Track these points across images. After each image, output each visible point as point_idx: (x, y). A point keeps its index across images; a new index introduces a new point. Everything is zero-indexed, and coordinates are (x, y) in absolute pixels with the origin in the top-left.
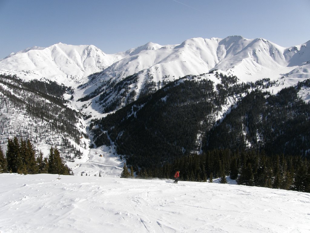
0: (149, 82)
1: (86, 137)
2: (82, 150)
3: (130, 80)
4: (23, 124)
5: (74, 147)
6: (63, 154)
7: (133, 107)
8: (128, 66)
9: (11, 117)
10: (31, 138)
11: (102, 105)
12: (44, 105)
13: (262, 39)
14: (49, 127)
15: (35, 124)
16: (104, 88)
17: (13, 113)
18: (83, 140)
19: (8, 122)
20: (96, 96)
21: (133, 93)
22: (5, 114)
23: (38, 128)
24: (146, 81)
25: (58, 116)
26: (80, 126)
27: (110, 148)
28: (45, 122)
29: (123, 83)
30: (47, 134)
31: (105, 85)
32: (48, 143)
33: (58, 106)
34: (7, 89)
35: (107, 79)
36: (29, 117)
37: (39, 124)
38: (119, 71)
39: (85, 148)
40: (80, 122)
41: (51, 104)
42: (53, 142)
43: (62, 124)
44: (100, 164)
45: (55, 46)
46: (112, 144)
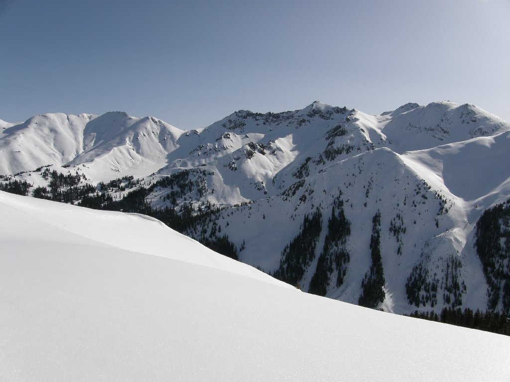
13: (152, 118)
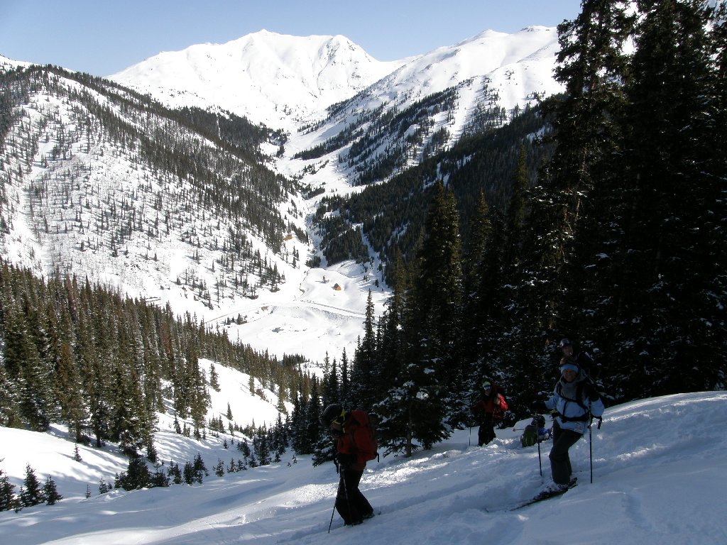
0: (487, 108)
1: (302, 237)
2: (283, 268)
3: (433, 104)
4: (125, 185)
5: (262, 257)
6: (227, 275)
7: (439, 165)
8: (429, 72)
9: (94, 164)
10: (140, 223)
11: (354, 167)
12: (196, 151)
14: (197, 199)
15: (156, 188)
16: (365, 126)
17: (102, 155)
18: (292, 243)
19: (86, 177)
20: (342, 146)
21: (441, 136)
22: (82, 155)
23: (165, 199)
24: (478, 106)
25: (230, 179)
26: (289, 212)
27: (366, 269)
28: (188, 186)
29: (414, 114)
30: (188, 215)
31: (367, 120)
32: (188, 240)
33: (234, 157)
34: (106, 104)
35: (373, 106)
36: (143, 169)
37: (168, 189)
38: (405, 85)
39: (294, 264)
40: (292, 201)
41: (218, 151)
42: (202, 240)
43: (237, 198)
44: (331, 310)
45: (251, 38)
46: (373, 258)
